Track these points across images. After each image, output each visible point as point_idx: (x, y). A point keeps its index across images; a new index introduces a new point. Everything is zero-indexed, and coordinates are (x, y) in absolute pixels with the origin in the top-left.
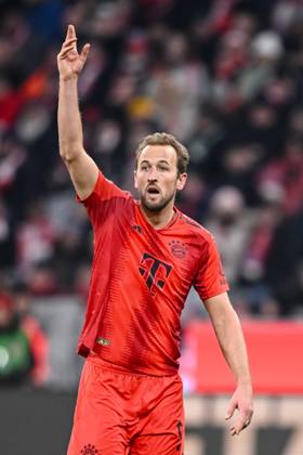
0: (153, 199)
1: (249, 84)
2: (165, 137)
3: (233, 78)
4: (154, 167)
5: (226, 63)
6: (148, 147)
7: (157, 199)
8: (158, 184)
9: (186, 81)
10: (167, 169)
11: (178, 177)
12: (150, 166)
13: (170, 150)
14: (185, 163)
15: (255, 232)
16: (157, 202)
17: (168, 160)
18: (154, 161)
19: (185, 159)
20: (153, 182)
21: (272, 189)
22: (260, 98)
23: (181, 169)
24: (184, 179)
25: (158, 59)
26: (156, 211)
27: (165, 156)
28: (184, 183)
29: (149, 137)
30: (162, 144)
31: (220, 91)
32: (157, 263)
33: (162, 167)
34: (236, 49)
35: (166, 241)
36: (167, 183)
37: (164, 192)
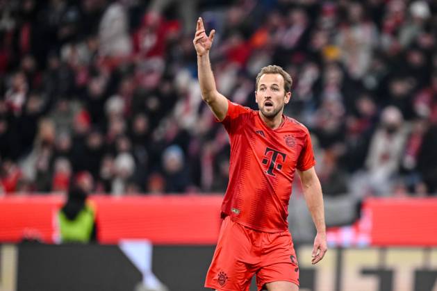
0: (268, 110)
1: (406, 35)
2: (276, 68)
3: (395, 33)
4: (268, 89)
5: (390, 23)
6: (264, 75)
7: (272, 110)
8: (272, 100)
9: (363, 34)
10: (277, 90)
11: (285, 95)
12: (266, 88)
13: (279, 77)
14: (290, 86)
15: (410, 137)
16: (271, 112)
17: (278, 84)
18: (269, 84)
19: (289, 82)
20: (269, 98)
21: (422, 108)
22: (414, 45)
23: (287, 89)
24: (289, 97)
25: (343, 19)
26: (271, 117)
27: (276, 80)
28: (289, 99)
29: (265, 68)
30: (274, 73)
31: (387, 41)
32: (276, 153)
33: (274, 88)
34: (397, 13)
35: (281, 136)
36: (278, 99)
37: (276, 105)
